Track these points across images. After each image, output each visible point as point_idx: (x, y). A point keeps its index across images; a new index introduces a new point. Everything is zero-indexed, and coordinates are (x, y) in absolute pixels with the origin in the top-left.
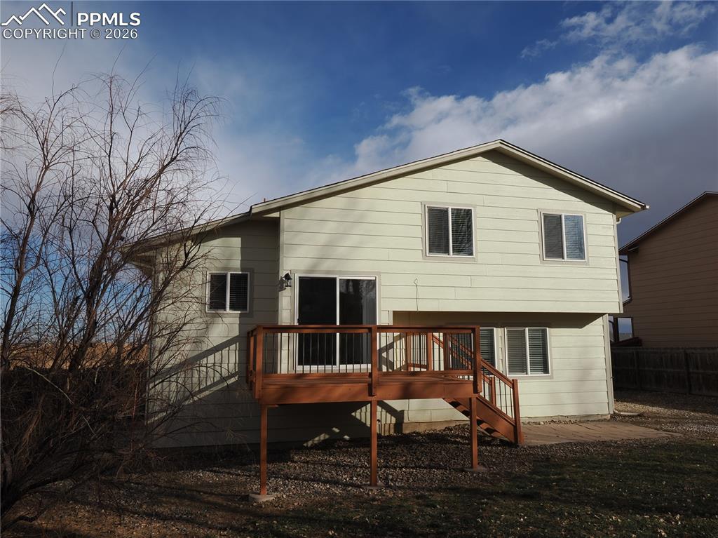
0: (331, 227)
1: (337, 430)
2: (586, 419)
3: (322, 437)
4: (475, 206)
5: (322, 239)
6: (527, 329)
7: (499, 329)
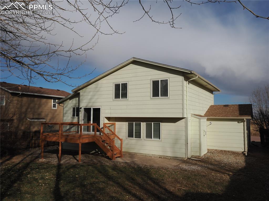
0: (91, 93)
1: (97, 150)
2: (175, 158)
3: (94, 151)
4: (128, 82)
5: (89, 97)
6: (153, 123)
7: (143, 123)
